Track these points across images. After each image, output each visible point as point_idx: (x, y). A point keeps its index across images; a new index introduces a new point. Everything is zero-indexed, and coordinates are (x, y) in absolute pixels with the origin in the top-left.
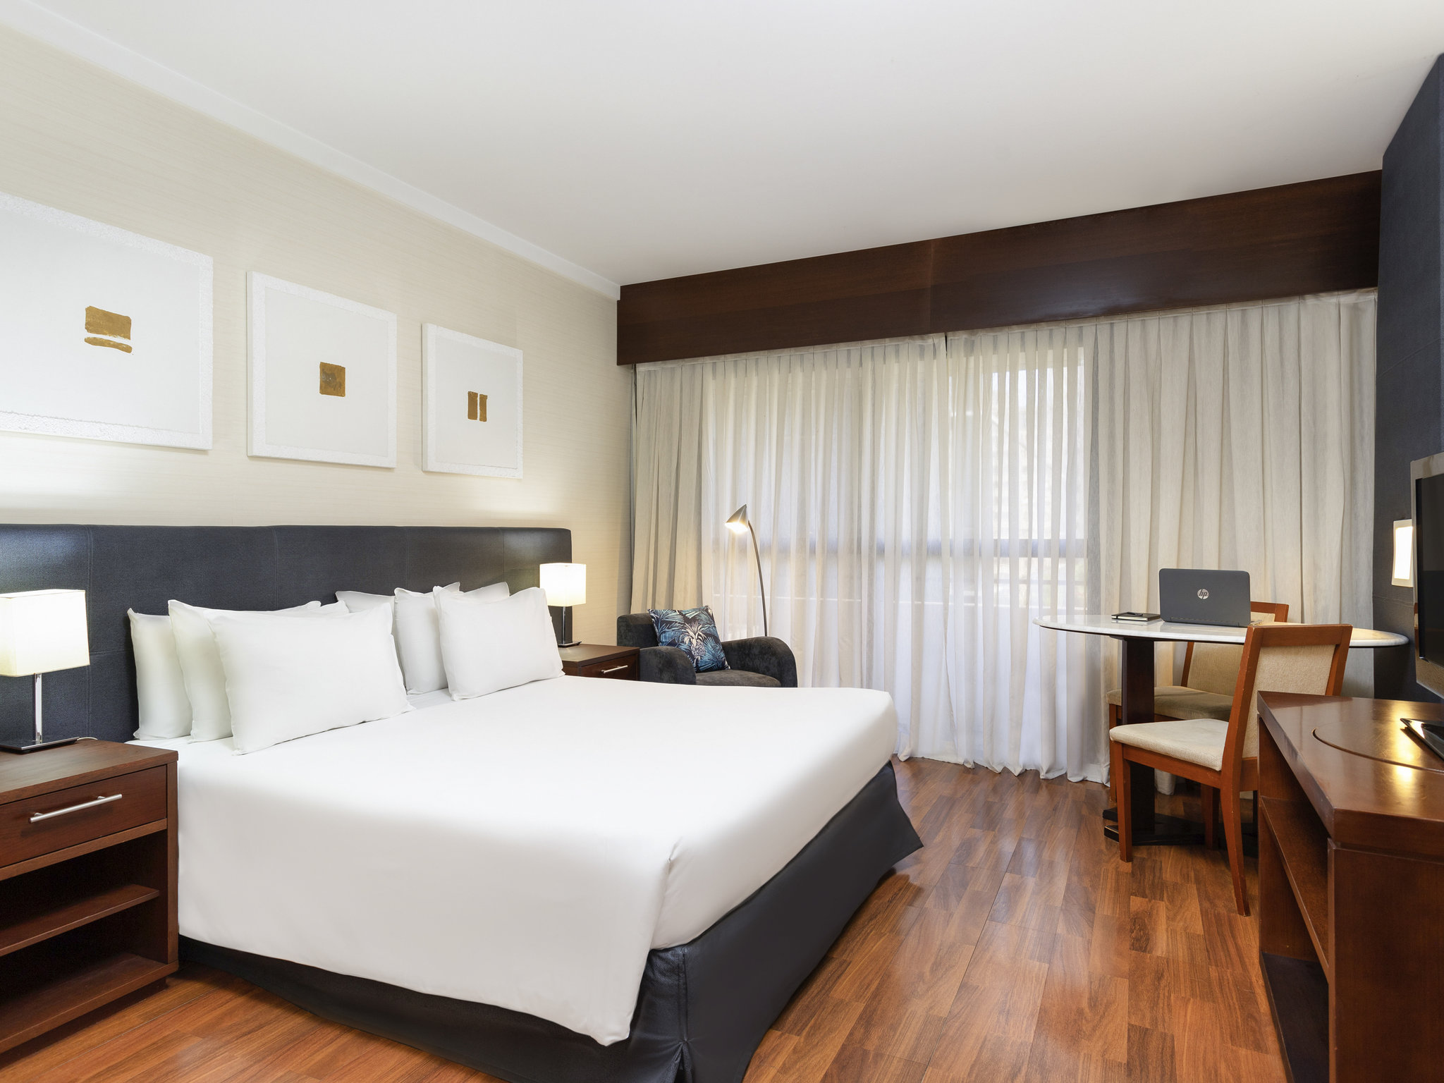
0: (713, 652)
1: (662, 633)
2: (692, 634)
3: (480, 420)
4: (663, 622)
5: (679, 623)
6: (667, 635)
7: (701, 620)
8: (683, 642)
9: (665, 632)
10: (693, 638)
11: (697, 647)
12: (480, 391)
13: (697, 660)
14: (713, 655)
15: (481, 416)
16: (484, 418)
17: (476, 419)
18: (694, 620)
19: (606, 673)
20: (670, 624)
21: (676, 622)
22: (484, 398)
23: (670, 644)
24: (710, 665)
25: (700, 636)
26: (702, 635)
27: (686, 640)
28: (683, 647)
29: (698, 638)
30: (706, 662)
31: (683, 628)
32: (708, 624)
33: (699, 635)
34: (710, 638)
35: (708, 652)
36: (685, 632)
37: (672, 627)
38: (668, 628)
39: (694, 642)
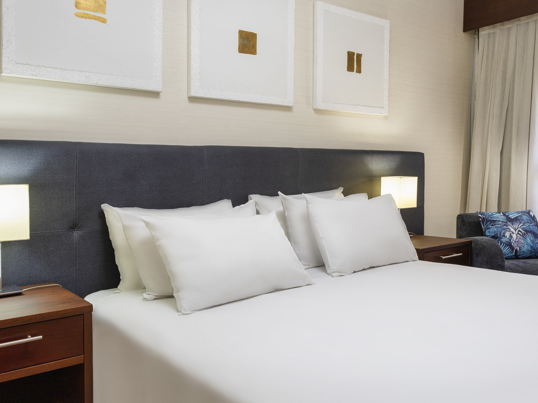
0: (532, 244)
1: (487, 229)
2: (512, 230)
3: (357, 72)
4: (488, 221)
5: (502, 222)
6: (491, 230)
7: (523, 220)
8: (504, 236)
9: (489, 228)
10: (513, 233)
11: (517, 240)
12: (356, 52)
13: (516, 250)
14: (532, 247)
15: (357, 69)
16: (359, 71)
17: (353, 71)
18: (516, 219)
19: (445, 259)
20: (493, 222)
21: (499, 221)
22: (359, 56)
23: (493, 237)
24: (528, 255)
25: (521, 232)
26: (522, 231)
27: (507, 234)
28: (504, 240)
29: (518, 234)
30: (524, 252)
31: (505, 225)
32: (529, 223)
33: (519, 231)
34: (530, 234)
35: (527, 245)
36: (507, 229)
37: (495, 225)
38: (492, 225)
39: (514, 236)
